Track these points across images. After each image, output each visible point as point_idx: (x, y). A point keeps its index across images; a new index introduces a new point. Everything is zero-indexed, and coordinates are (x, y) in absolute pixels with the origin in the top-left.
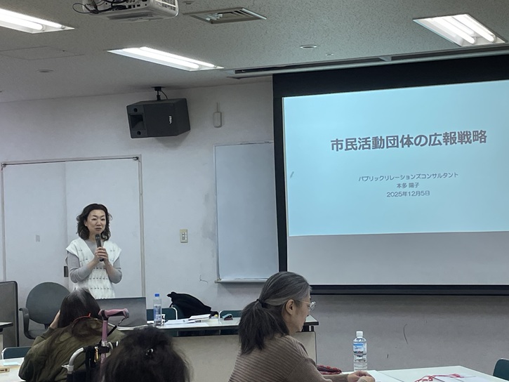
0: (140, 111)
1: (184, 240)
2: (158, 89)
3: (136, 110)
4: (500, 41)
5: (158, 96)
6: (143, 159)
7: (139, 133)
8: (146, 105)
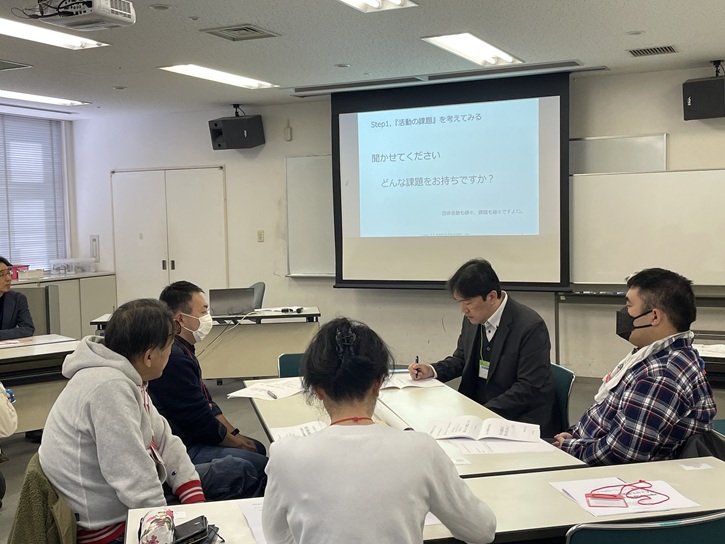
0: (220, 126)
1: (261, 238)
2: (236, 106)
3: (216, 125)
4: (518, 62)
5: (237, 113)
6: (227, 168)
7: (219, 145)
8: (224, 121)
